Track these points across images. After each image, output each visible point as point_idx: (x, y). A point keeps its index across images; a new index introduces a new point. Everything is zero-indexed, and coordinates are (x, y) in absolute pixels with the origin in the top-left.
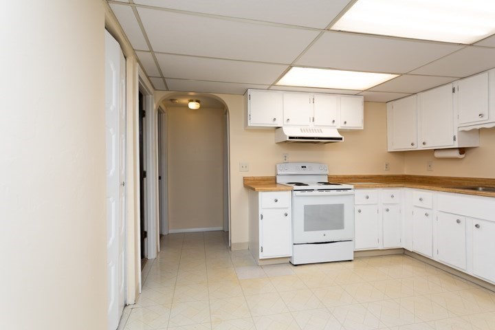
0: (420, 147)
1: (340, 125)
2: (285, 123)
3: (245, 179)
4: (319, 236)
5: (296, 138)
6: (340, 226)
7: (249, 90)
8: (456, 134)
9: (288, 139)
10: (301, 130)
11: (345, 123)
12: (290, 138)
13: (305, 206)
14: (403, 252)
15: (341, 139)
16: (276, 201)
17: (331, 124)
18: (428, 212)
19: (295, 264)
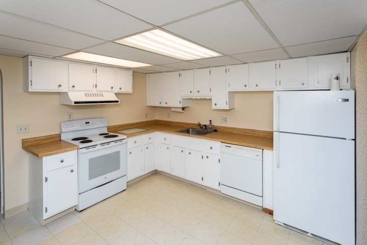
0: (165, 105)
1: (117, 90)
2: (71, 89)
3: (24, 141)
7: (30, 56)
8: (181, 100)
9: (73, 104)
10: (85, 94)
11: (120, 89)
12: (76, 103)
13: (90, 160)
14: (156, 173)
15: (118, 102)
16: (62, 162)
17: (110, 89)
18: (168, 146)
19: (80, 210)
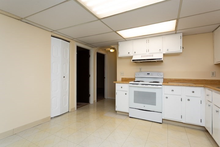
1: (165, 52)
2: (134, 54)
3: (122, 79)
4: (141, 106)
5: (136, 60)
6: (154, 104)
7: (119, 42)
11: (168, 50)
12: (133, 60)
13: (135, 91)
16: (122, 87)
17: (158, 51)
19: (130, 116)
